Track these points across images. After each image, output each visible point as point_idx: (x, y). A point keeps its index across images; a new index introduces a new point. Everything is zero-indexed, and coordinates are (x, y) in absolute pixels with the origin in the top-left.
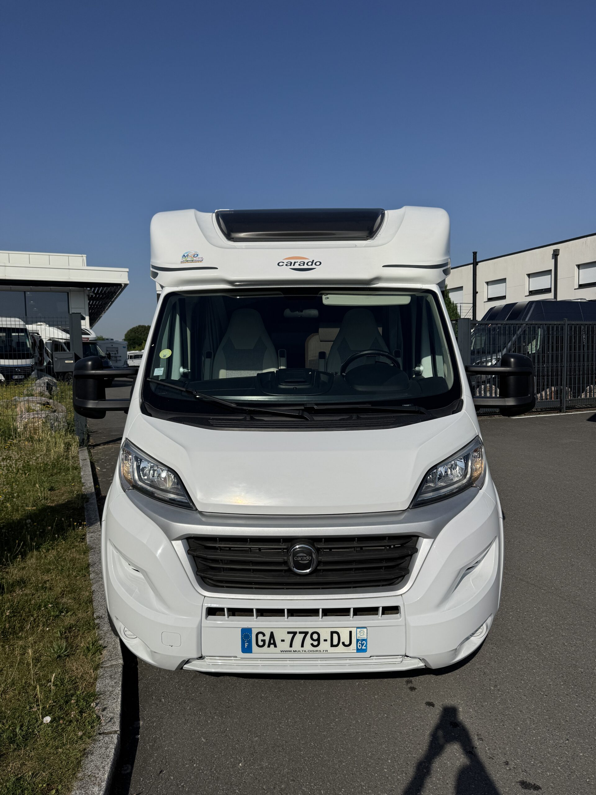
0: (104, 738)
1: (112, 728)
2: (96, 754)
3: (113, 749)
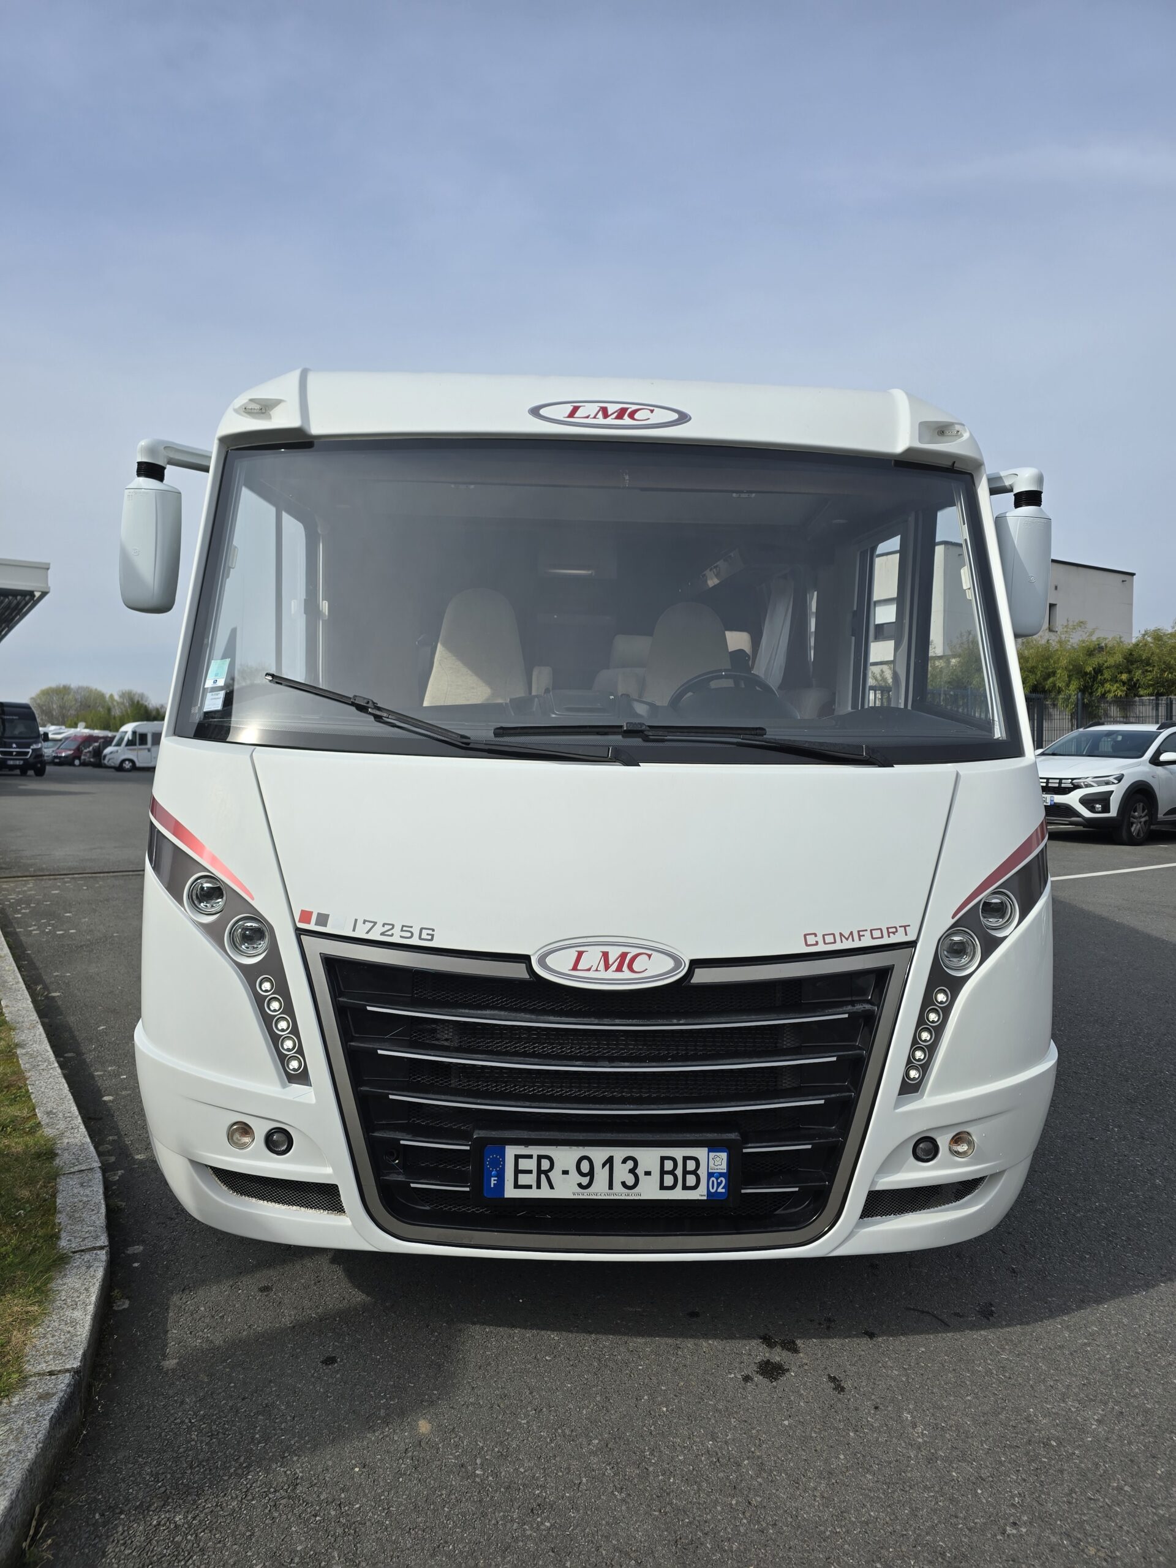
0: (82, 1256)
1: (95, 1244)
2: (70, 1275)
3: (102, 1269)
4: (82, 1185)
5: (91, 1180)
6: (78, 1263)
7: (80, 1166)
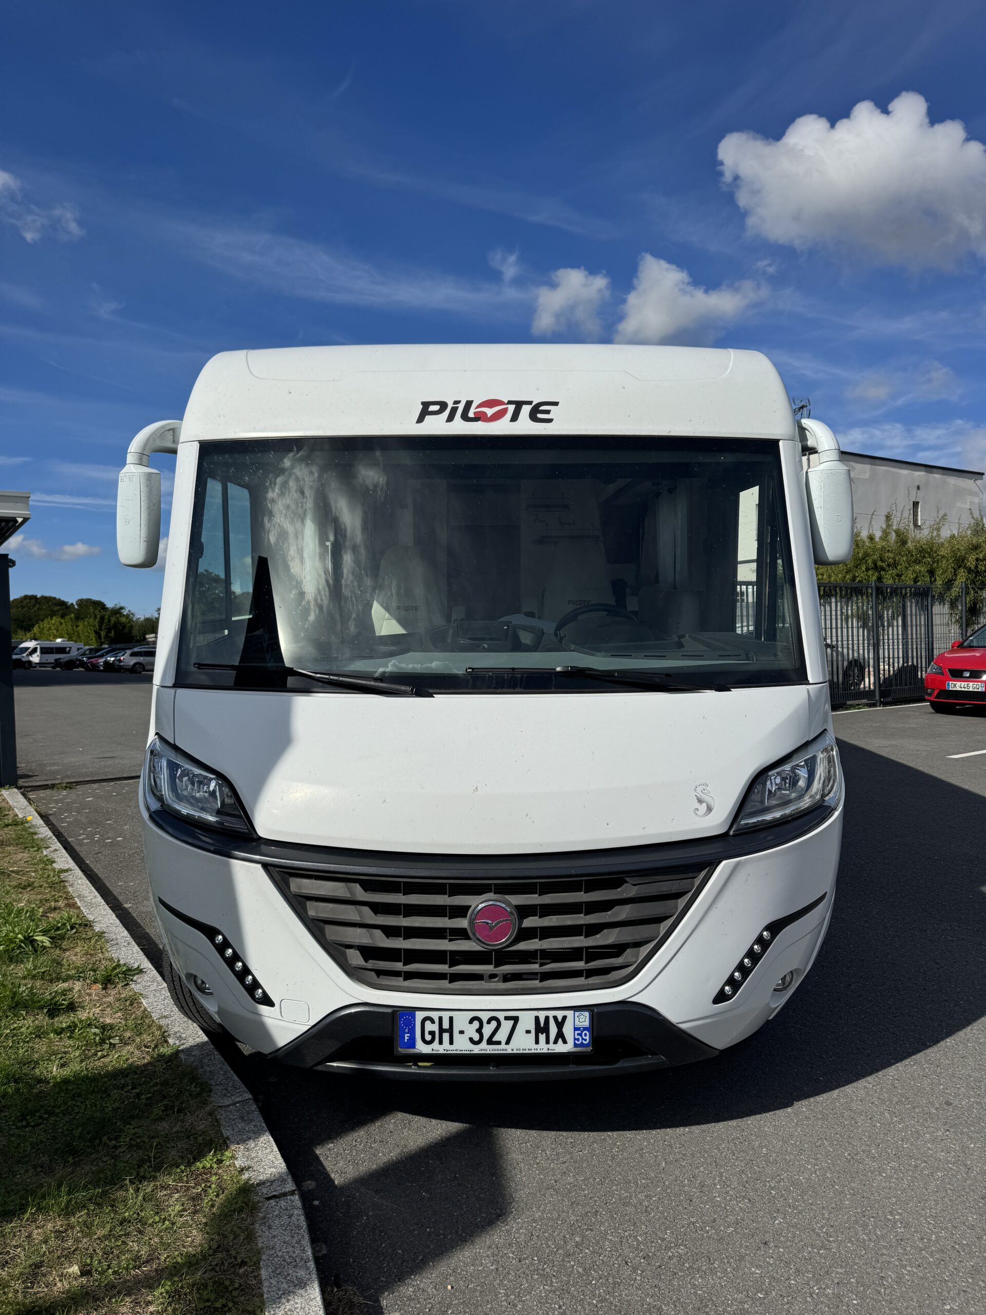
0: (277, 1203)
1: (285, 1188)
2: (276, 1226)
3: (302, 1218)
4: (242, 1118)
5: (248, 1113)
6: (277, 1212)
7: (233, 1097)
